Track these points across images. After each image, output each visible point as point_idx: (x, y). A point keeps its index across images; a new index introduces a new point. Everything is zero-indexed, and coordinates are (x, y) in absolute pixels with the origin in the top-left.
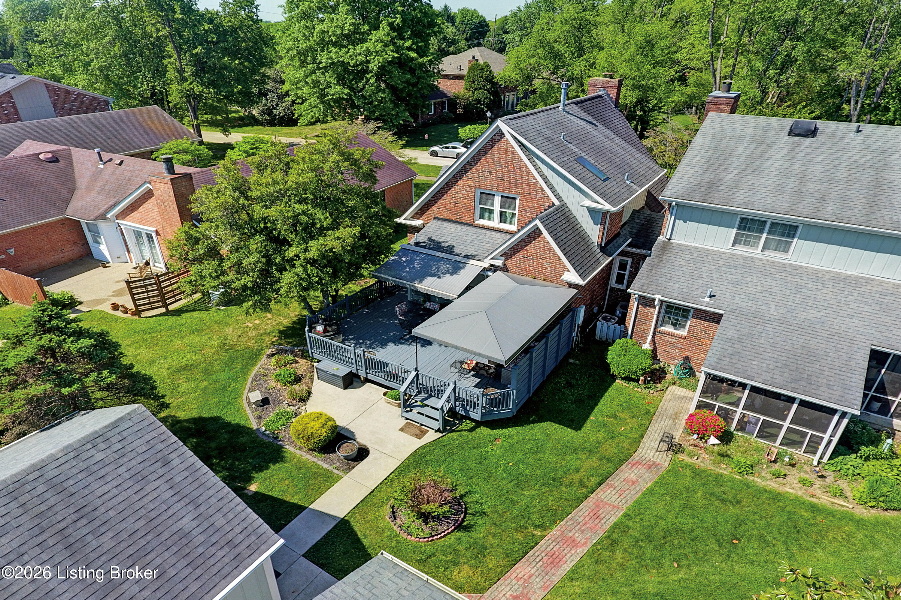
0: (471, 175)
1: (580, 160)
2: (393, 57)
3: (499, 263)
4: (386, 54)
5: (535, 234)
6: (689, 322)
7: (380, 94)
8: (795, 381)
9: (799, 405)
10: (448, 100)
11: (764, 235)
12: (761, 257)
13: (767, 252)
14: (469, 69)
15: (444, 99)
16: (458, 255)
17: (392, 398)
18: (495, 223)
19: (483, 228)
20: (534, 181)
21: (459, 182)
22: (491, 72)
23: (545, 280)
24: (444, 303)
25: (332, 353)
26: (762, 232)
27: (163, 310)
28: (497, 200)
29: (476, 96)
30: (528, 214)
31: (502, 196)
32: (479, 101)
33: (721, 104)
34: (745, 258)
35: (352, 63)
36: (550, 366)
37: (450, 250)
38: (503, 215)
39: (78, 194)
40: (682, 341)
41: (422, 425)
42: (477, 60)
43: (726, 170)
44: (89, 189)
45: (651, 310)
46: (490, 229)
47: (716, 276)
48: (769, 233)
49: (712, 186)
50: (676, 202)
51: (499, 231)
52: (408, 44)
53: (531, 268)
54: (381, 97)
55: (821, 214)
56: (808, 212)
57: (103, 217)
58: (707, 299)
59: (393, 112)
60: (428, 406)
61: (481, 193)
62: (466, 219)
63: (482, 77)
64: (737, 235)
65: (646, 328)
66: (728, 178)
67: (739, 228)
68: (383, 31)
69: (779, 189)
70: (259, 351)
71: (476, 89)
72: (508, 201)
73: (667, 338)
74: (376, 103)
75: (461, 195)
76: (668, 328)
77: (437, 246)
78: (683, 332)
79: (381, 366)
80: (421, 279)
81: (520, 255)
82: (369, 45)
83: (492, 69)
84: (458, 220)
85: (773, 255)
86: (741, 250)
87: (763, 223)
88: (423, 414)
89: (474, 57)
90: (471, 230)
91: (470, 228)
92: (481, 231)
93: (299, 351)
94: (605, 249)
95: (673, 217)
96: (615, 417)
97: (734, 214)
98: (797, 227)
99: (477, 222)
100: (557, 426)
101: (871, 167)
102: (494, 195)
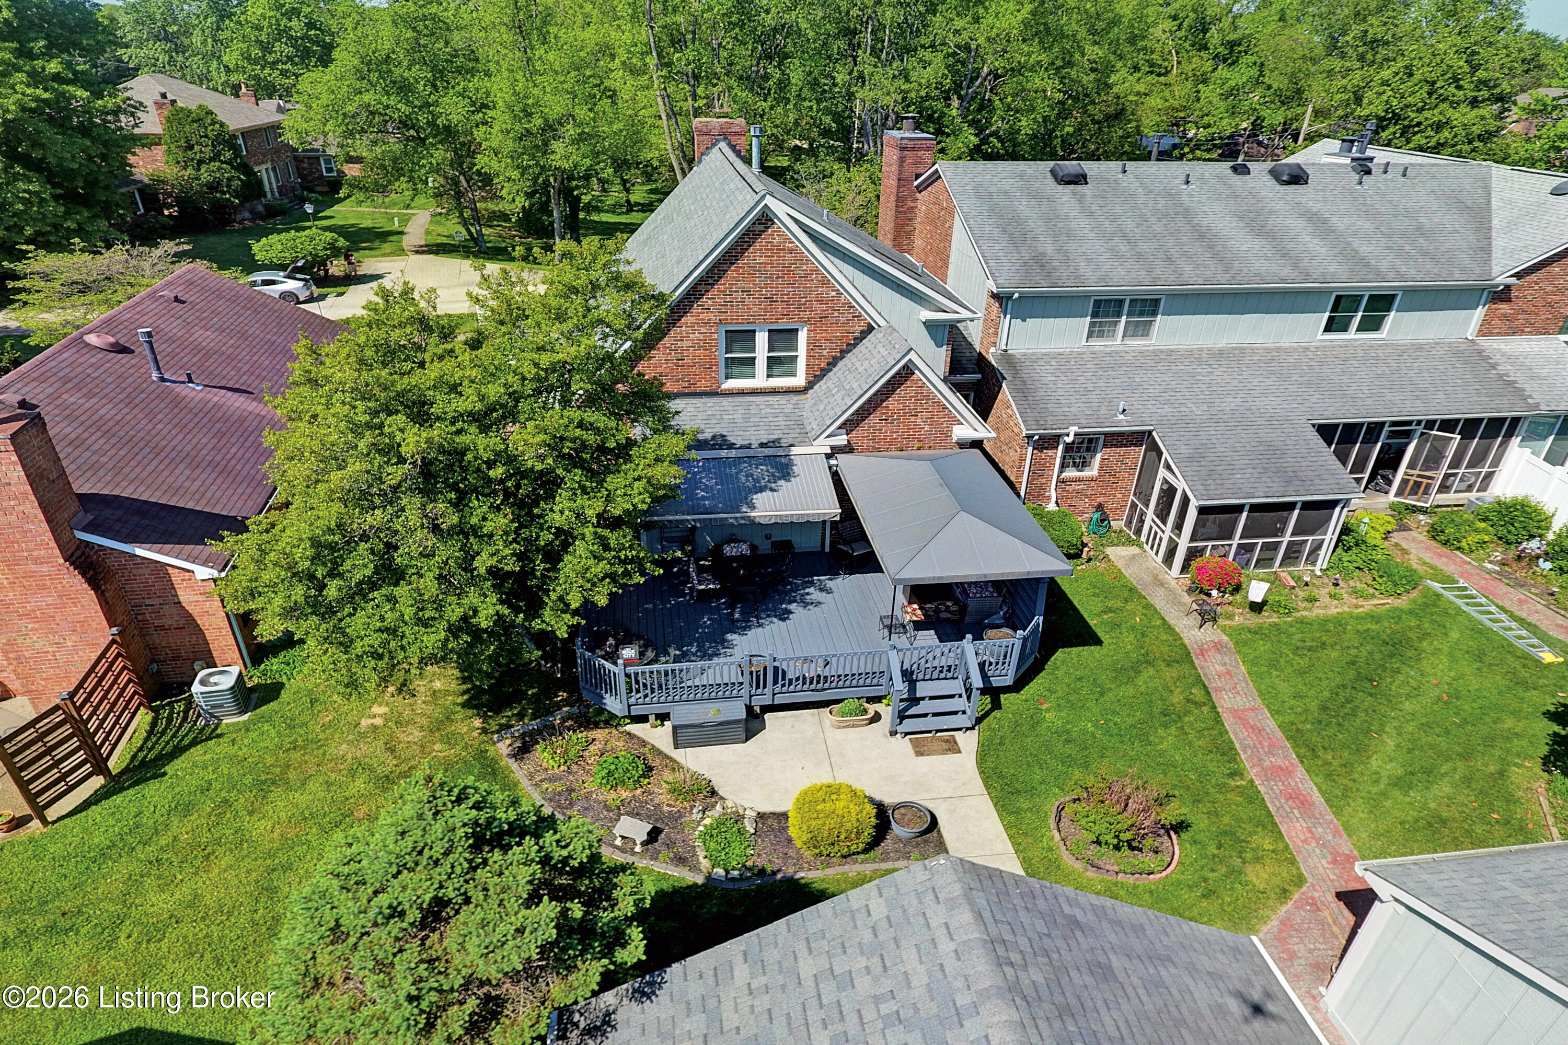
0: (710, 302)
2: (37, 99)
3: (842, 440)
4: (16, 92)
6: (1098, 456)
7: (21, 185)
8: (1288, 482)
9: (1301, 509)
10: (139, 190)
11: (1124, 318)
12: (1122, 348)
13: (1127, 342)
14: (168, 120)
15: (132, 188)
16: (748, 447)
17: (857, 715)
18: (760, 380)
19: (742, 393)
20: (834, 294)
21: (683, 320)
22: (222, 125)
23: (919, 449)
26: (1119, 315)
27: (97, 782)
28: (762, 339)
29: (205, 176)
30: (825, 353)
31: (770, 331)
32: (214, 186)
33: (920, 149)
34: (1110, 354)
38: (772, 362)
40: (1093, 484)
41: (938, 731)
42: (175, 101)
43: (1035, 238)
45: (1050, 453)
46: (754, 392)
47: (1101, 384)
48: (1128, 315)
49: (1042, 263)
50: (1020, 293)
51: (774, 392)
53: (895, 436)
54: (25, 191)
55: (1185, 278)
56: (1173, 278)
58: (1121, 417)
59: (69, 224)
60: (923, 699)
61: (727, 332)
62: (703, 385)
63: (206, 136)
64: (1092, 325)
65: (1044, 481)
66: (1049, 249)
67: (1092, 317)
69: (1116, 254)
71: (201, 162)
72: (783, 337)
73: (1074, 487)
74: (21, 207)
75: (690, 343)
76: (1071, 473)
78: (1093, 471)
81: (873, 419)
83: (220, 117)
84: (686, 390)
85: (1135, 343)
86: (1098, 344)
87: (1121, 302)
88: (925, 715)
89: (164, 96)
90: (726, 402)
91: (716, 400)
92: (741, 399)
93: (564, 720)
95: (1008, 316)
96: (1111, 610)
97: (1086, 296)
98: (1157, 301)
99: (724, 386)
100: (1075, 650)
101: (1177, 214)
102: (754, 331)
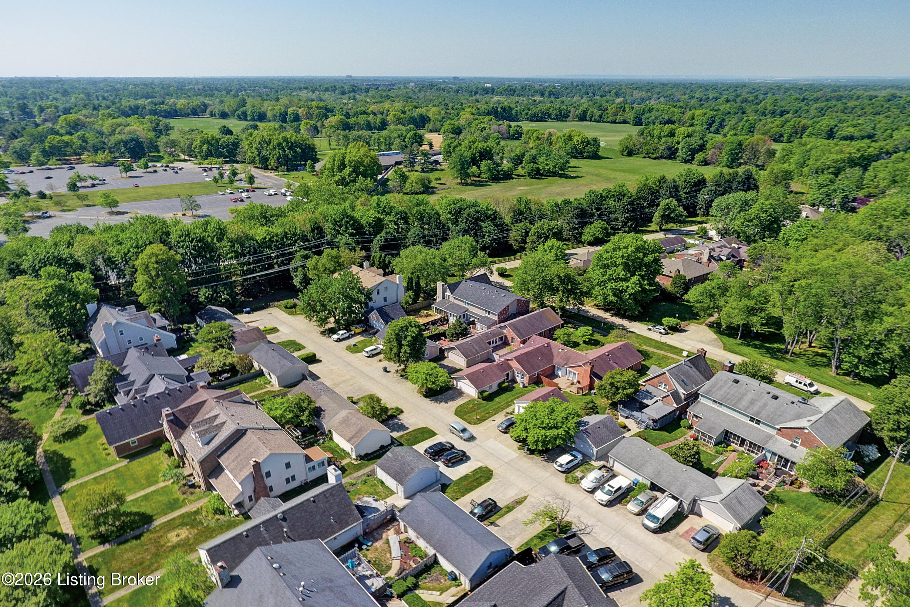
0: (658, 378)
1: (683, 381)
3: (661, 400)
5: (668, 396)
11: (717, 404)
12: (716, 408)
16: (652, 395)
17: (635, 422)
18: (662, 389)
20: (671, 383)
21: (655, 379)
23: (670, 405)
24: (648, 406)
25: (623, 411)
28: (663, 384)
30: (669, 389)
34: (713, 408)
35: (621, 288)
36: (668, 422)
37: (651, 393)
39: (555, 357)
42: (680, 272)
43: (715, 388)
44: (557, 356)
45: (691, 415)
47: (705, 410)
49: (709, 391)
50: (702, 393)
51: (663, 391)
52: (645, 283)
53: (667, 402)
55: (726, 403)
56: (724, 402)
57: (563, 366)
58: (701, 414)
64: (713, 403)
65: (690, 418)
66: (714, 390)
68: (635, 278)
69: (722, 395)
70: (606, 409)
72: (665, 385)
73: (693, 421)
75: (655, 381)
76: (694, 419)
77: (648, 392)
79: (633, 416)
80: (644, 399)
81: (665, 399)
82: (628, 284)
84: (655, 387)
85: (718, 408)
86: (713, 406)
88: (641, 426)
89: (678, 269)
90: (657, 390)
93: (615, 409)
94: (685, 400)
95: (700, 396)
96: (678, 433)
99: (658, 387)
